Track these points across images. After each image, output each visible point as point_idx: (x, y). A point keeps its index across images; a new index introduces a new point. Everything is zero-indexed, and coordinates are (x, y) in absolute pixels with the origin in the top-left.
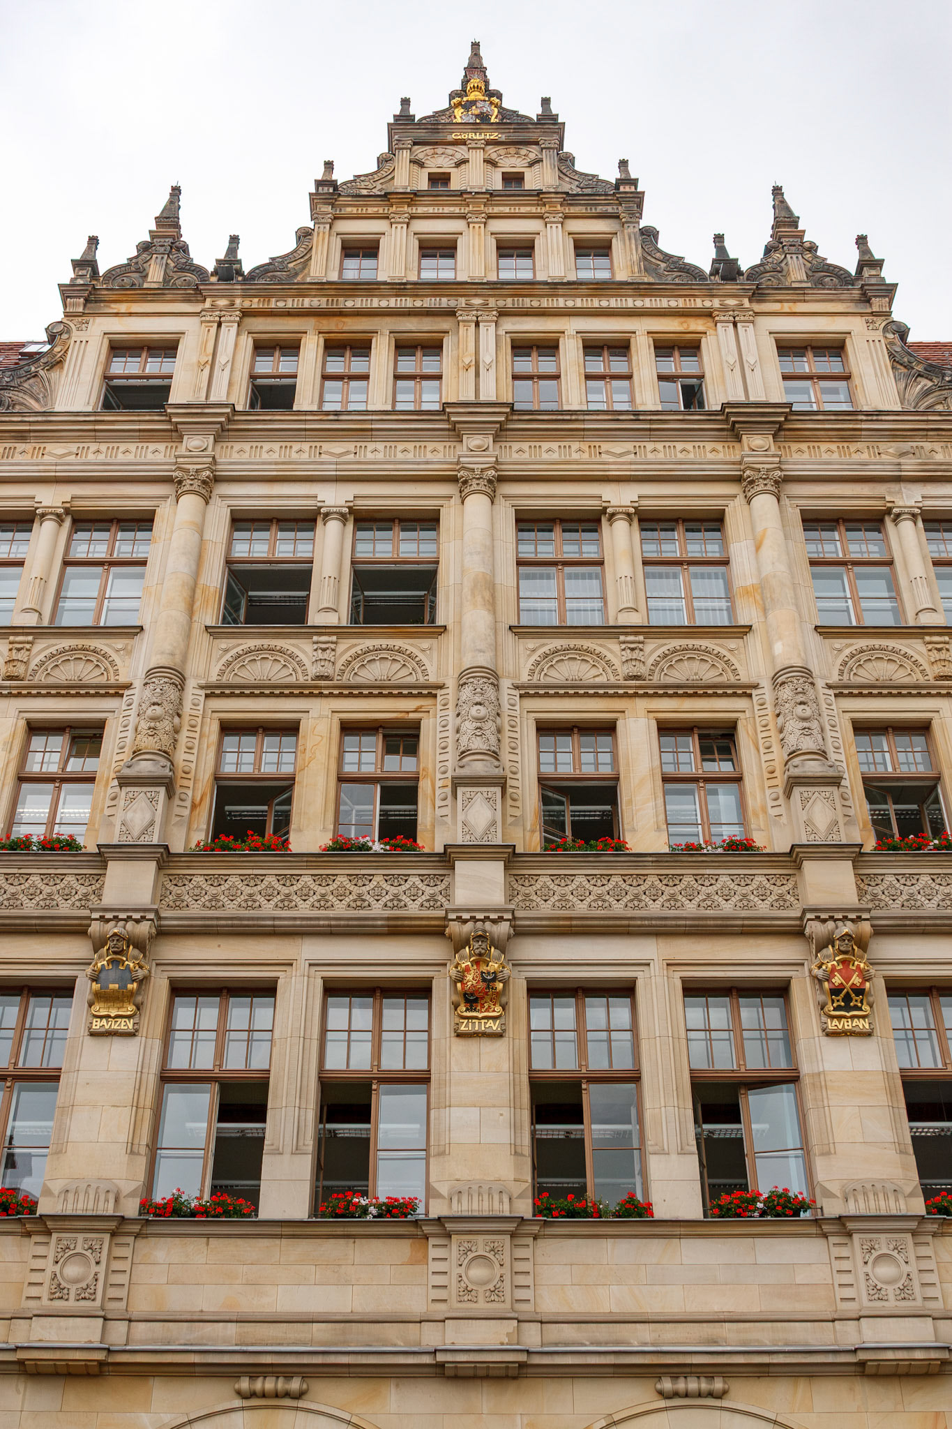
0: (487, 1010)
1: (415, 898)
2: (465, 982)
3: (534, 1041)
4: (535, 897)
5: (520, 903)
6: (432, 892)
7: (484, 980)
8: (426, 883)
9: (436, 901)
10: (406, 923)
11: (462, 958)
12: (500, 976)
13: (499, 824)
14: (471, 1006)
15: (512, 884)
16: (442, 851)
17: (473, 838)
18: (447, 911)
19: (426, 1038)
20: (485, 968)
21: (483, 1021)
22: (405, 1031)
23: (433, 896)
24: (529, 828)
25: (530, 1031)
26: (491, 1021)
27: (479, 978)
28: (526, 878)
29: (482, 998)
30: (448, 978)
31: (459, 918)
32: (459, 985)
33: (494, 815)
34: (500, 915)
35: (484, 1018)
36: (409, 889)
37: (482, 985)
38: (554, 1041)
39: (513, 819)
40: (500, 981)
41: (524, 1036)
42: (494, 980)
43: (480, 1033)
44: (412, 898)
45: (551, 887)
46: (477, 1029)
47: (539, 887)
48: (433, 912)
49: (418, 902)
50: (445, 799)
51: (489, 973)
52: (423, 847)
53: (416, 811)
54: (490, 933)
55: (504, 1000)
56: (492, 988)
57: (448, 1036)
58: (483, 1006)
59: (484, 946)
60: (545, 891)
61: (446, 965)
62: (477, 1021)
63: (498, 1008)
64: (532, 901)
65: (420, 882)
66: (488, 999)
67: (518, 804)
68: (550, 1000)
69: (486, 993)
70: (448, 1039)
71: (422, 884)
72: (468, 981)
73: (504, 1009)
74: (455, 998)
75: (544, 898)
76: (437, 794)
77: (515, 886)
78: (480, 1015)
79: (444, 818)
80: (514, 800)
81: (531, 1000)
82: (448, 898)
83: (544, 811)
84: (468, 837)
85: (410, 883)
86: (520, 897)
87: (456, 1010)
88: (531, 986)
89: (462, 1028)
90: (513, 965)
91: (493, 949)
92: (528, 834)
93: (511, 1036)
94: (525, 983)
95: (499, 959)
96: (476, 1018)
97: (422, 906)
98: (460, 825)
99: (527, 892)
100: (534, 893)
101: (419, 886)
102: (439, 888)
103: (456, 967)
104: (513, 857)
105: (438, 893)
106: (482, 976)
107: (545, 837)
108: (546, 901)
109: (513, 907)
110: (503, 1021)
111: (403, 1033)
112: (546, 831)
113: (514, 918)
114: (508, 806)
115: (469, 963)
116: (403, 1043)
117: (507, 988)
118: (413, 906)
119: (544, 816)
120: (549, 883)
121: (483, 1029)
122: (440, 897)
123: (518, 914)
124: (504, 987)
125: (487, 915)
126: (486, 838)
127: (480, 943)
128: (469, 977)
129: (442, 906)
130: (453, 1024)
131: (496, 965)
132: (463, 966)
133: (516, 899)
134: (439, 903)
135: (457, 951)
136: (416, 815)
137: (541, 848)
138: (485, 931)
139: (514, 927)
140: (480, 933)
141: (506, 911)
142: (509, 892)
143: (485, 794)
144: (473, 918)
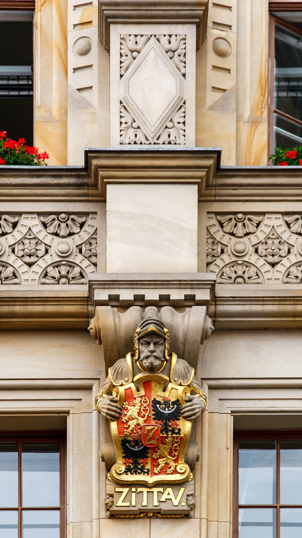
0: (163, 471)
1: (33, 259)
2: (124, 419)
3: (244, 524)
4: (253, 258)
5: (227, 270)
6: (63, 248)
7: (159, 416)
8: (51, 229)
9: (72, 265)
10: (18, 309)
11: (118, 375)
12: (186, 407)
13: (191, 107)
14: (136, 463)
15: (212, 230)
16: (80, 163)
17: (141, 138)
18: (91, 285)
19: (58, 522)
20: (160, 393)
21: (156, 490)
22: (21, 509)
23: (65, 255)
24: (247, 114)
25: (237, 507)
26: (169, 490)
27: (150, 413)
28: (238, 220)
29: (155, 449)
30: (95, 414)
31: (114, 299)
32: (114, 426)
33: (181, 88)
34: (188, 292)
35: (157, 484)
36: (21, 242)
37: (154, 425)
38: (277, 524)
39: (219, 95)
40: (186, 418)
41: (227, 516)
42: (176, 415)
43: (150, 511)
44: (27, 259)
45: (285, 237)
46: (145, 503)
47: (262, 237)
48: (67, 287)
49: (38, 269)
50: (85, 52)
51: (166, 403)
52: (45, 156)
53: (30, 77)
54: (171, 328)
55: (193, 452)
56: (173, 432)
57: (95, 516)
58: (155, 463)
59: (158, 353)
60: (273, 245)
61: (89, 388)
62: (145, 490)
63: (183, 467)
64: (248, 264)
65: (41, 227)
66: (164, 449)
67: (228, 63)
68: (274, 452)
69: (162, 440)
70: (95, 523)
71: (44, 233)
72: (131, 418)
73: (192, 469)
74: (107, 449)
75: (270, 259)
76: (71, 42)
77: (218, 236)
78: (151, 480)
79: (84, 94)
80: (221, 54)
81: (241, 451)
82: (93, 259)
83: (278, 79)
84: (131, 133)
85: (22, 229)
86: (227, 258)
87: (108, 469)
88: (240, 428)
89: (120, 503)
90: (211, 388)
91: (174, 358)
92: (245, 129)
93: (204, 515)
94: (230, 421)
95: (185, 376)
96: (144, 484)
97: (46, 275)
98: (115, 108)
99: (240, 247)
100: (252, 250)
101: (40, 236)
102: (77, 240)
103: (109, 393)
104: (216, 176)
105: (76, 250)
106: (155, 409)
107: (278, 136)
108: (273, 265)
109: (212, 277)
110: (190, 489)
111: (16, 513)
112: (280, 123)
113: (215, 299)
114: (209, 68)
115: (132, 385)
116: (16, 531)
117: (199, 430)
118: (30, 276)
119: (279, 89)
120: (282, 230)
121: (156, 503)
122: (78, 259)
123: (222, 291)
124: (194, 428)
125: (164, 292)
126: (164, 138)
127: (152, 347)
128: (133, 411)
129: (82, 275)
130: (103, 496)
131: (181, 389)
132: (122, 390)
133: (218, 261)
134: (77, 270)
135: (110, 362)
136: (30, 87)
137: (269, 158)
138: (160, 324)
139: (213, 316)
140: (152, 328)
141: (199, 284)
142: (206, 248)
143: (164, 40)
144: (139, 299)
